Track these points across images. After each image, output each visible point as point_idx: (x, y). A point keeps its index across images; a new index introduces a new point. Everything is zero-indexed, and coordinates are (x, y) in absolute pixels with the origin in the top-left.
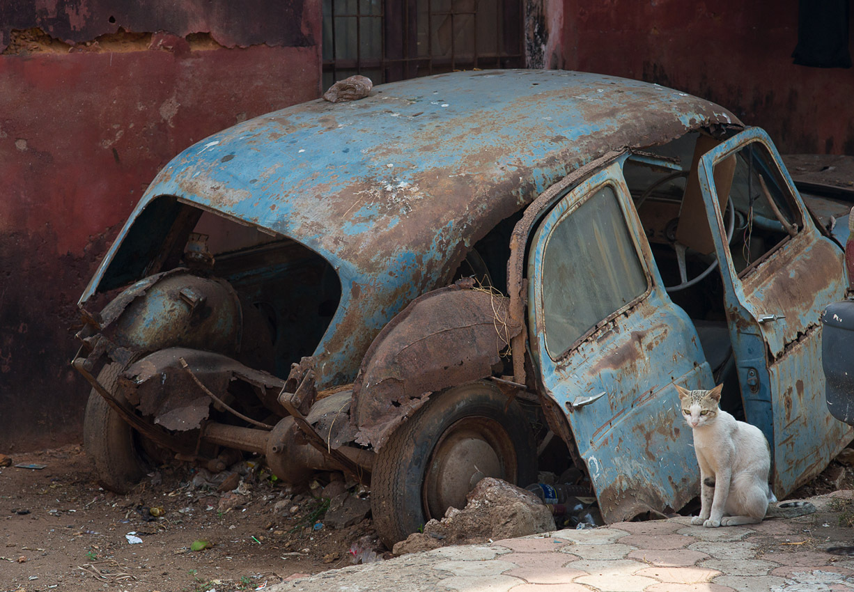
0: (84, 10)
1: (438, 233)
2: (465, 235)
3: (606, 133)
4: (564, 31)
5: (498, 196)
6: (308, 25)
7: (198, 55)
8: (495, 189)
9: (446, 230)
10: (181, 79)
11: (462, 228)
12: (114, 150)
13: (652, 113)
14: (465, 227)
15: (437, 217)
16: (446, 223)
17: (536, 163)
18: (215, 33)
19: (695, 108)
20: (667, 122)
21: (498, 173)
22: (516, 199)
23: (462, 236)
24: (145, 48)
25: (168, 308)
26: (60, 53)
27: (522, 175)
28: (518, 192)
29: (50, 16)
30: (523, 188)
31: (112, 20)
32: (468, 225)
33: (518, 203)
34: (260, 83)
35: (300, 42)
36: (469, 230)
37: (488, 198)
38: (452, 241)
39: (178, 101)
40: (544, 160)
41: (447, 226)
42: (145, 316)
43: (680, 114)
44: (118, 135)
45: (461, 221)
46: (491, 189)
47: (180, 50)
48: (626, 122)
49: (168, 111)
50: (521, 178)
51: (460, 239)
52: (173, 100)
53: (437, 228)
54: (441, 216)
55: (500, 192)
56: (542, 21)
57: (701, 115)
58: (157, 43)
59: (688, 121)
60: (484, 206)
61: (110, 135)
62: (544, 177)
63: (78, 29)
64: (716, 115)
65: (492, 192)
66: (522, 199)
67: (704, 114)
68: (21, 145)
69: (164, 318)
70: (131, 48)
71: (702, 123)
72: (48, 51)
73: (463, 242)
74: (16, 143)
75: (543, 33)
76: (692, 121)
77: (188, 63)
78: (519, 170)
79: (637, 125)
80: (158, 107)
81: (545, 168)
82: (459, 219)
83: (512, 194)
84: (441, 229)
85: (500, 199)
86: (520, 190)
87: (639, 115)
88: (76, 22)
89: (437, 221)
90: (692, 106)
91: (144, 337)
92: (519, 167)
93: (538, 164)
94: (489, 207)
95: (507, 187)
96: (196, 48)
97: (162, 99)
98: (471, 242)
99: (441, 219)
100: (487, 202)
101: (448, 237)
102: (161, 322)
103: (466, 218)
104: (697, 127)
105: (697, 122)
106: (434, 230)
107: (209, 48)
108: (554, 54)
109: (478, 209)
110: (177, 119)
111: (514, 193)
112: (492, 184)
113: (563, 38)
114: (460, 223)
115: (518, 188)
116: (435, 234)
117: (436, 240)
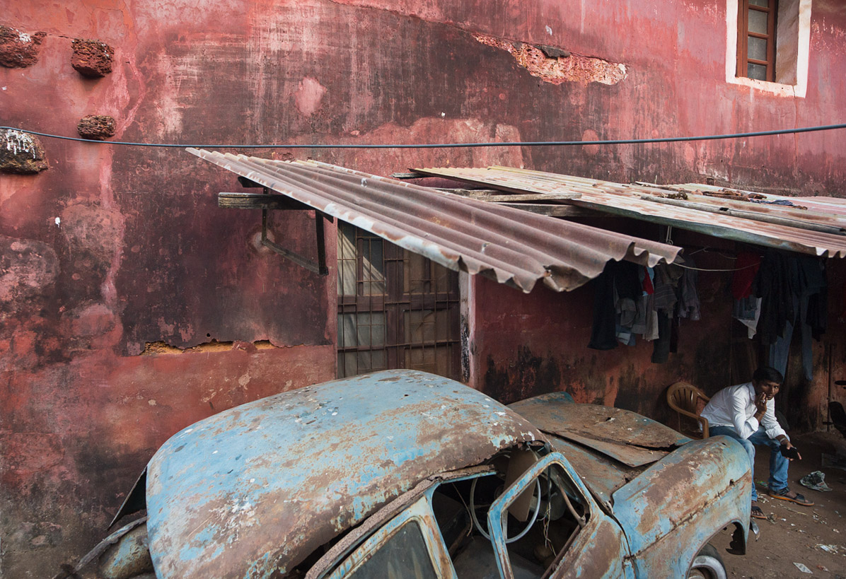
0: (190, 331)
1: (253, 565)
2: (280, 564)
3: (427, 459)
4: (475, 332)
5: (317, 527)
6: (329, 334)
7: (262, 351)
8: (316, 518)
9: (261, 562)
10: (251, 364)
11: (278, 558)
12: (210, 403)
13: (471, 437)
14: (280, 557)
15: (255, 548)
16: (261, 556)
17: (359, 491)
18: (271, 340)
19: (507, 430)
20: (481, 445)
21: (323, 501)
22: (335, 527)
23: (278, 566)
24: (229, 349)
25: (133, 551)
26: (177, 353)
27: (344, 504)
28: (336, 521)
29: (170, 335)
30: (341, 517)
31: (208, 335)
32: (283, 555)
33: (336, 530)
34: (300, 365)
35: (324, 342)
36: (285, 559)
37: (307, 528)
38: (266, 571)
39: (250, 376)
40: (367, 488)
41: (262, 558)
42: (115, 557)
43: (493, 436)
44: (213, 395)
45: (277, 552)
46: (312, 519)
47: (251, 350)
48: (447, 446)
49: (244, 381)
50: (341, 507)
51: (276, 569)
52: (247, 375)
53: (253, 560)
54: (259, 547)
55: (319, 522)
56: (467, 325)
57: (510, 436)
58: (237, 346)
59: (499, 443)
60: (302, 537)
61: (208, 395)
62: (363, 505)
63: (187, 341)
64: (523, 435)
65: (311, 522)
66: (340, 527)
67: (513, 435)
68: (152, 403)
69: (129, 558)
70: (222, 349)
71: (511, 442)
72: (169, 352)
73: (278, 570)
74: (149, 402)
75: (467, 331)
76: (503, 442)
77: (256, 356)
78: (342, 499)
79: (456, 449)
80: (237, 379)
81: (365, 496)
82: (276, 550)
83: (330, 523)
84: (256, 561)
85: (318, 528)
86: (339, 518)
87: (460, 438)
88: (185, 337)
89: (255, 553)
90: (504, 428)
91: (112, 573)
92: (343, 495)
93: (360, 492)
94: (306, 537)
95: (327, 516)
96: (261, 347)
97: (240, 375)
98: (287, 569)
99: (259, 551)
100: (305, 532)
101: (262, 568)
102: (126, 562)
103: (282, 549)
104: (506, 446)
105: (506, 443)
106: (249, 562)
107: (270, 347)
108: (472, 342)
109: (295, 540)
110: (249, 385)
111: (332, 522)
112: (313, 514)
113: (475, 336)
114: (275, 554)
115: (337, 517)
116: (250, 566)
117: (250, 572)
